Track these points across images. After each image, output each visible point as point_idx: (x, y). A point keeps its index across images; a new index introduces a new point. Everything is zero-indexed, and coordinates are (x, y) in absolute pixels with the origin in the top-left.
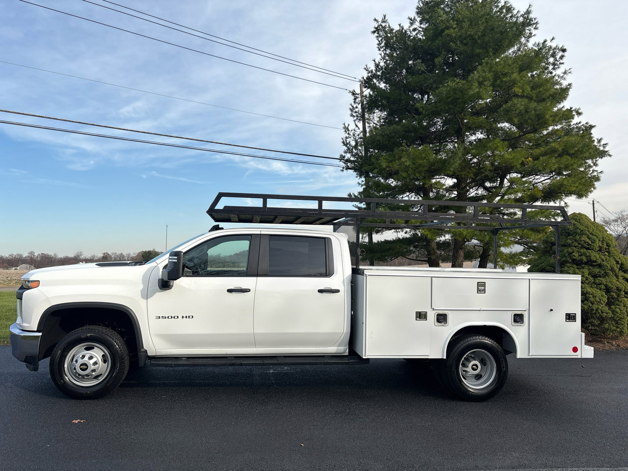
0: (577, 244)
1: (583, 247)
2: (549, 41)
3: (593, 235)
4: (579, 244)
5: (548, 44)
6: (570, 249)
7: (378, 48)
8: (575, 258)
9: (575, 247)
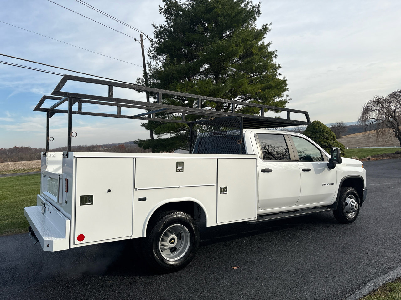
0: (322, 137)
1: (325, 138)
2: (269, 25)
3: (328, 132)
4: (323, 137)
5: (268, 26)
6: (319, 140)
7: (160, 12)
8: (322, 144)
9: (321, 138)
